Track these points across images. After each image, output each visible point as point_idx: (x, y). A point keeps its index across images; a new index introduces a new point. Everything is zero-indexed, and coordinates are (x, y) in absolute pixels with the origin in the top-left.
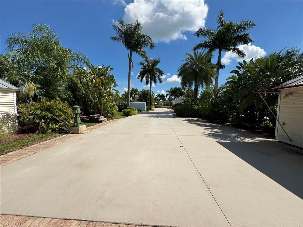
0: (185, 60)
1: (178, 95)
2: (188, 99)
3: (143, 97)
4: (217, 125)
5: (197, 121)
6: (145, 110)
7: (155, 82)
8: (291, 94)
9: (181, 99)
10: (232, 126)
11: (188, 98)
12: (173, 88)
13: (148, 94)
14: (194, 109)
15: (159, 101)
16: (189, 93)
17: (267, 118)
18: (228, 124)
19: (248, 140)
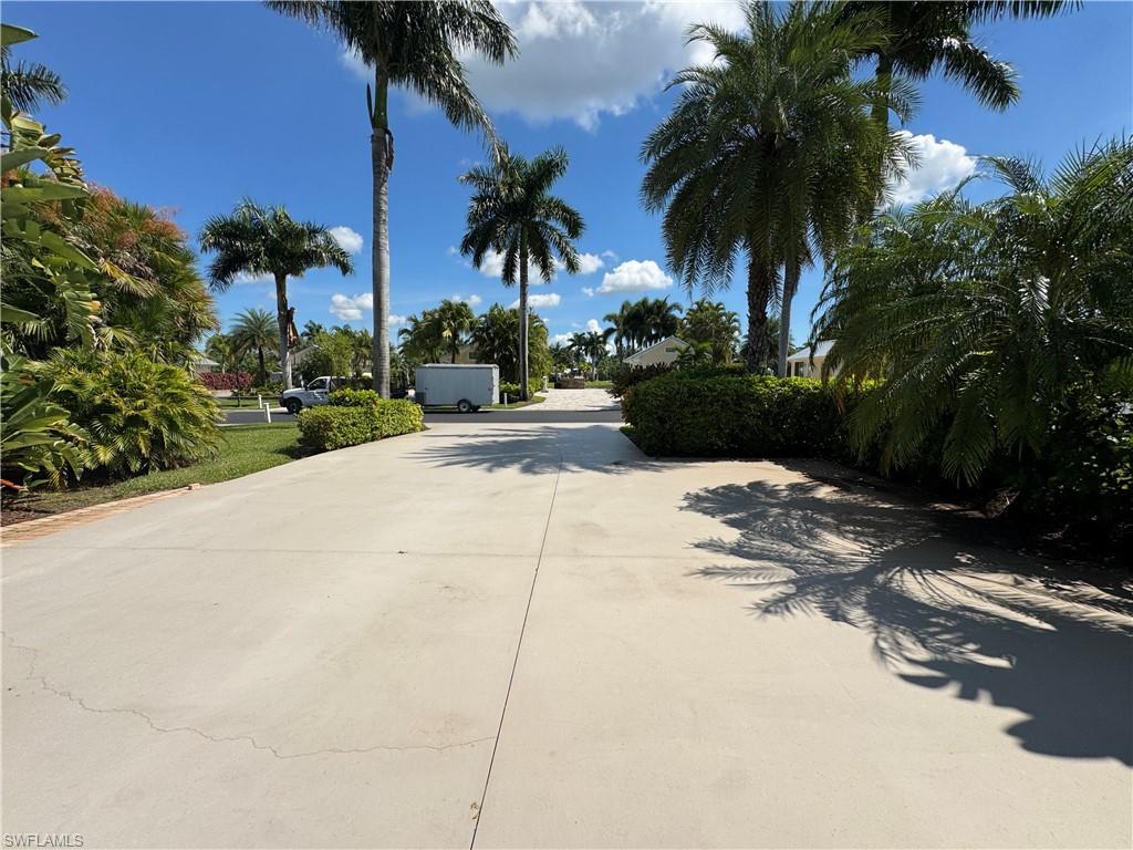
1: (653, 332)
2: (701, 346)
3: (490, 339)
6: (497, 401)
11: (700, 342)
12: (633, 304)
13: (513, 327)
16: (701, 322)
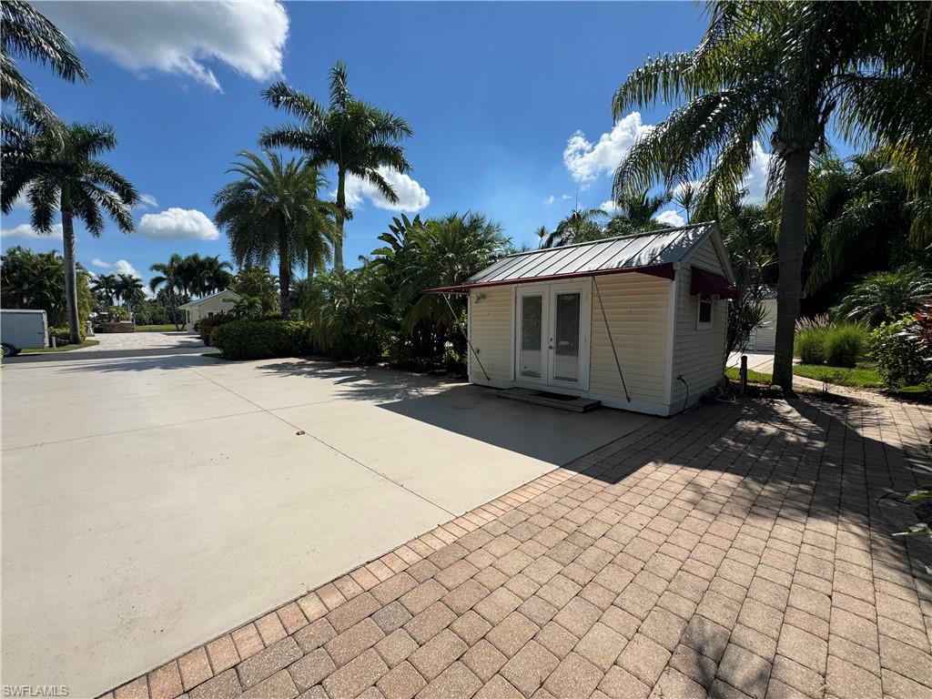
0: (242, 172)
1: (206, 284)
2: (252, 299)
4: (357, 369)
5: (301, 365)
6: (47, 345)
7: (93, 222)
8: (483, 296)
9: (224, 300)
10: (392, 367)
11: (251, 296)
12: (183, 259)
14: (285, 331)
15: (111, 303)
16: (250, 280)
17: (451, 345)
18: (383, 365)
19: (431, 391)
